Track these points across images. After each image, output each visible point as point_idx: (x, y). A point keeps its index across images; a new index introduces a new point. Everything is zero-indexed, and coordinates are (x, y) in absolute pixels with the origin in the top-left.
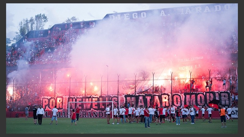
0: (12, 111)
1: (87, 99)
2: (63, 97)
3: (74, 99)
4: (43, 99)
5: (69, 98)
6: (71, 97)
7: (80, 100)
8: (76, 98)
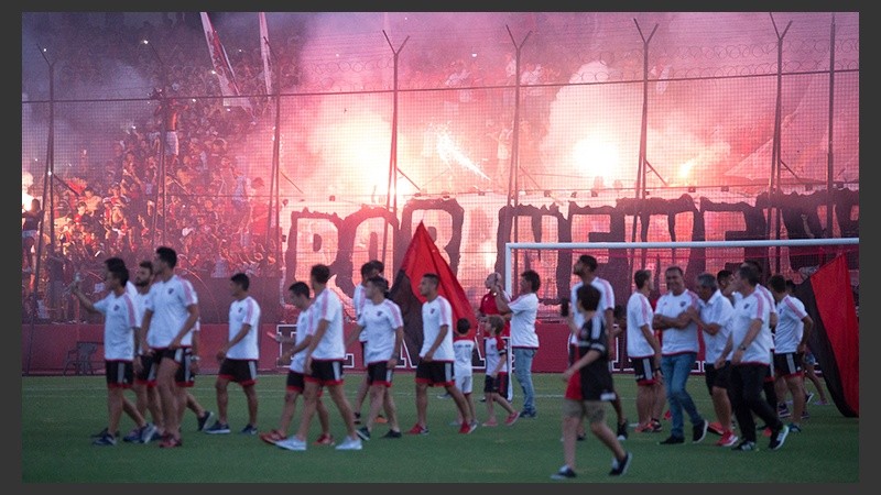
0: (41, 321)
1: (660, 221)
2: (461, 201)
3: (550, 224)
4: (300, 221)
5: (508, 215)
6: (524, 201)
7: (595, 229)
8: (564, 211)
